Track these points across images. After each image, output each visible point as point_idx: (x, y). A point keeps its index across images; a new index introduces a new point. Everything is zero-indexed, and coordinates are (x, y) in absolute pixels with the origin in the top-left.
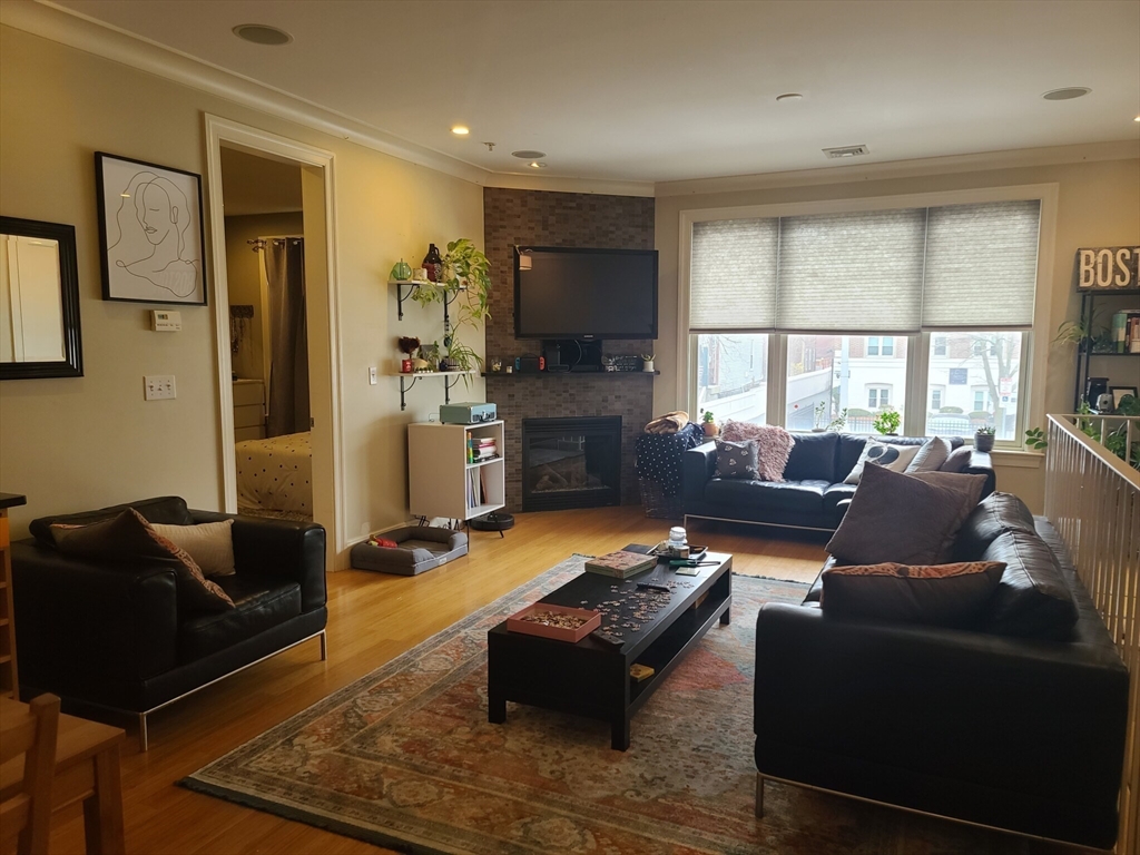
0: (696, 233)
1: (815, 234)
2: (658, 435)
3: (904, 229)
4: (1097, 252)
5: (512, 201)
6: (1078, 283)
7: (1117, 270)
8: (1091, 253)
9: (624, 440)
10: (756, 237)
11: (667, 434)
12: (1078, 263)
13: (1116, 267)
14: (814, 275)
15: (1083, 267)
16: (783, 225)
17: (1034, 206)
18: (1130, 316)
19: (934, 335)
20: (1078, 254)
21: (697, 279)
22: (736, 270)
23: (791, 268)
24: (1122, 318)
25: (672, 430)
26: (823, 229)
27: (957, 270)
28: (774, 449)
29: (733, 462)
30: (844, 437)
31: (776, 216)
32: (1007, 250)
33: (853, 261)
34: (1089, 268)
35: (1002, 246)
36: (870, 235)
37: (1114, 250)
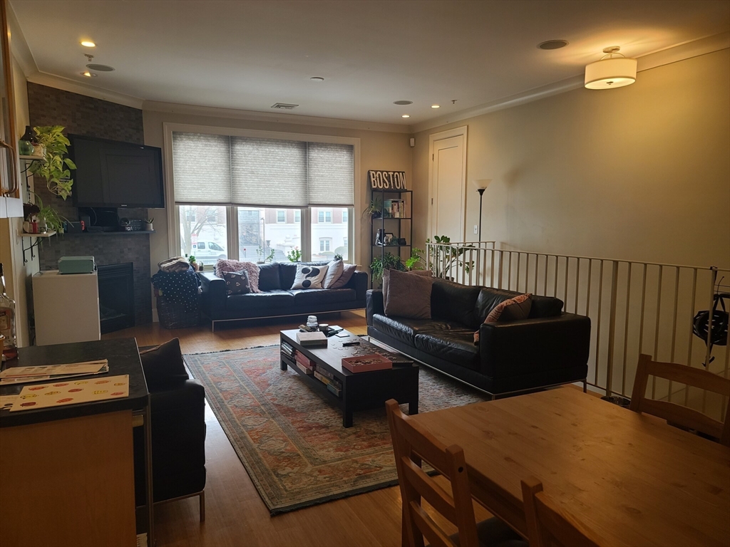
0: (175, 139)
1: (251, 148)
2: (176, 273)
3: (297, 152)
4: (376, 172)
5: (49, 97)
6: (371, 186)
7: (384, 182)
8: (374, 172)
9: (135, 280)
10: (216, 146)
11: (181, 272)
12: (370, 176)
13: (383, 179)
14: (252, 173)
15: (372, 179)
16: (232, 141)
17: (350, 148)
18: (393, 202)
19: (313, 209)
20: (369, 173)
21: (178, 169)
22: (204, 165)
23: (239, 167)
24: (389, 202)
25: (185, 269)
26: (255, 146)
27: (322, 176)
28: (253, 274)
29: (238, 284)
30: (282, 265)
31: (227, 135)
32: (341, 168)
33: (273, 166)
34: (374, 179)
35: (339, 166)
36: (280, 153)
37: (382, 172)
